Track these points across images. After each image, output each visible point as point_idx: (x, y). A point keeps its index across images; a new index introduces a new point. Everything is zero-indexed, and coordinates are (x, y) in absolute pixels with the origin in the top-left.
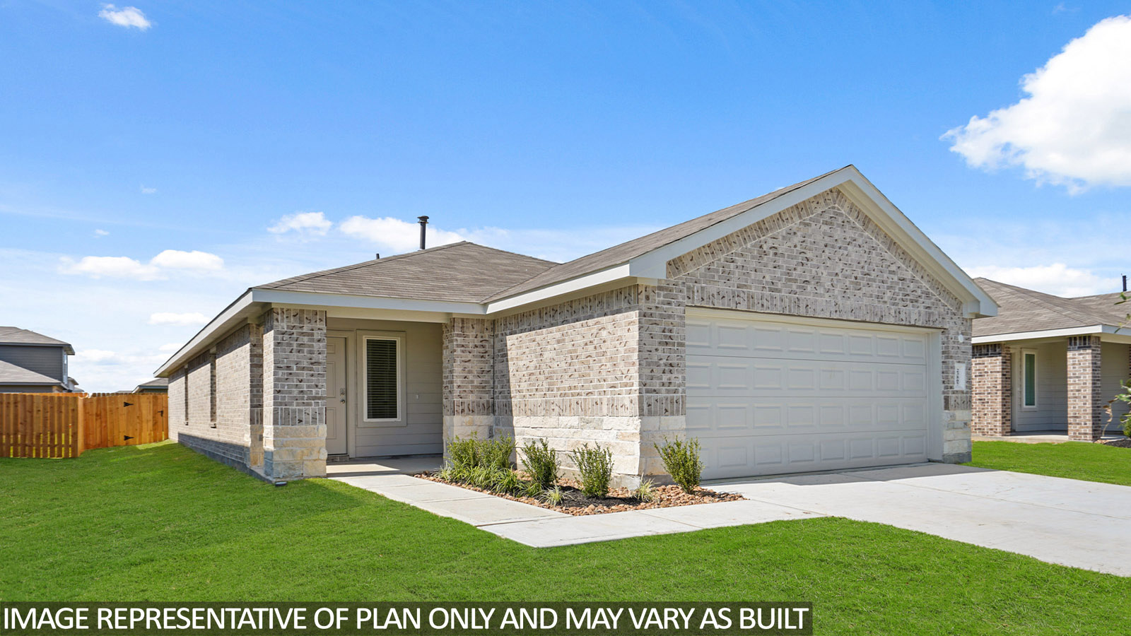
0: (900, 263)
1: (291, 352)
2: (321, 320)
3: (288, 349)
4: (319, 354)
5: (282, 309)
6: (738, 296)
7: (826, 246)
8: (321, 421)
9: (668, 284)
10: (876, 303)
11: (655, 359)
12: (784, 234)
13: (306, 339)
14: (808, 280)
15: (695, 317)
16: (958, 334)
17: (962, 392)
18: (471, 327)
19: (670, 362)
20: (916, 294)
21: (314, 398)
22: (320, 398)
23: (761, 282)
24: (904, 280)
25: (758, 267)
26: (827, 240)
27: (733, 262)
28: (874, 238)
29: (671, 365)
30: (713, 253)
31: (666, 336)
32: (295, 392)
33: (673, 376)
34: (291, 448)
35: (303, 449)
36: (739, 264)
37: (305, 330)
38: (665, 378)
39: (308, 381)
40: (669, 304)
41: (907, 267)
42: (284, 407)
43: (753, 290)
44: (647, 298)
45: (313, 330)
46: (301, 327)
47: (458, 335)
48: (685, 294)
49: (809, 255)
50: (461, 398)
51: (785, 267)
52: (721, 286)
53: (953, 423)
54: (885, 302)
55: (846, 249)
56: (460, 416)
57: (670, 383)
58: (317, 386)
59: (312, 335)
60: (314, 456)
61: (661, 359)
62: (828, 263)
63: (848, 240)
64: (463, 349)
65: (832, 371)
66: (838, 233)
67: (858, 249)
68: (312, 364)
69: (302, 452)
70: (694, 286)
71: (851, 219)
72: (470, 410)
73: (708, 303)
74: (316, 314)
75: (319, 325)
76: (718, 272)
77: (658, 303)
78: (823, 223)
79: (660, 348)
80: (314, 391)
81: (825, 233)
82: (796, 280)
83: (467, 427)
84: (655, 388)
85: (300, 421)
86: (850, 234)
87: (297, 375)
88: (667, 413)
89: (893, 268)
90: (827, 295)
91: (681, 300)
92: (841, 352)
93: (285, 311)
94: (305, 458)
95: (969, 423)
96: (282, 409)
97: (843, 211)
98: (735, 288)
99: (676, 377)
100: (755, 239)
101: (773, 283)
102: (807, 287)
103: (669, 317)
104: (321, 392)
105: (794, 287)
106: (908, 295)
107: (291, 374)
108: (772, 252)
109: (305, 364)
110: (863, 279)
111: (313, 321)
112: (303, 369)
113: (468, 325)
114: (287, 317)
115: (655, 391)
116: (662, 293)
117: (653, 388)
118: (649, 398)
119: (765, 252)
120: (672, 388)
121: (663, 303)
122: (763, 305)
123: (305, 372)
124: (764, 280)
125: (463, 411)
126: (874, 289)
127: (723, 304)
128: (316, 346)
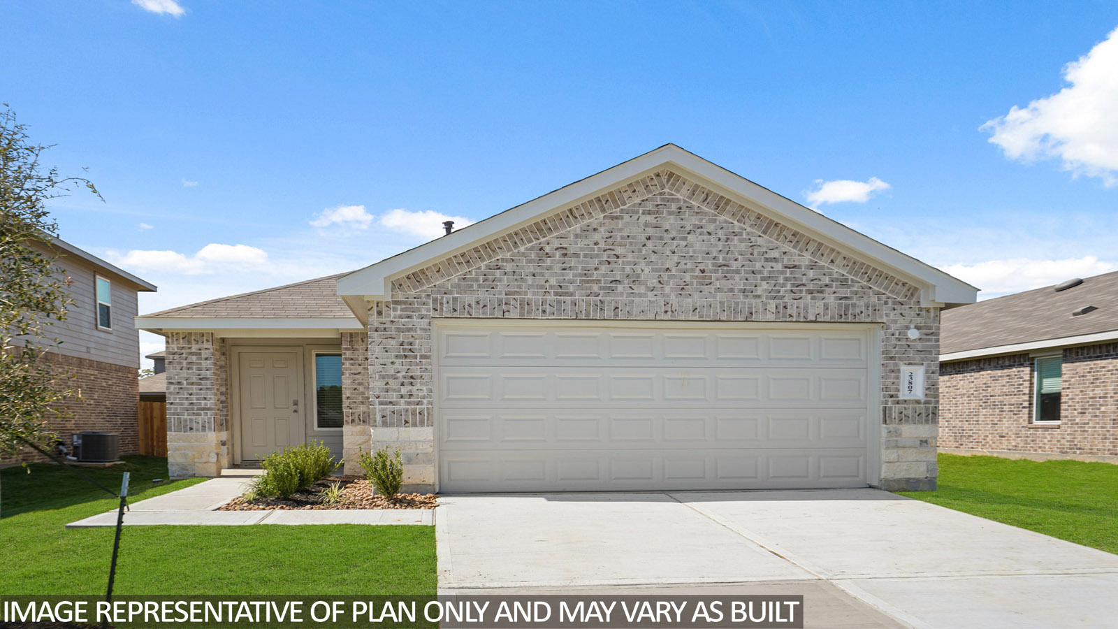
0: (787, 247)
1: (181, 369)
2: (207, 341)
3: (178, 367)
4: (207, 370)
5: (172, 333)
6: (506, 304)
7: (648, 239)
8: (210, 429)
9: (407, 298)
10: (741, 298)
11: (392, 372)
12: (578, 231)
13: (194, 358)
14: (618, 279)
15: (446, 328)
16: (908, 328)
17: (918, 402)
18: (360, 341)
19: (411, 374)
20: (820, 283)
21: (203, 409)
22: (208, 409)
23: (542, 287)
24: (795, 267)
25: (538, 270)
26: (650, 231)
27: (499, 269)
28: (735, 222)
29: (412, 377)
30: (468, 262)
31: (404, 350)
32: (186, 403)
33: (415, 388)
34: (183, 452)
35: (194, 453)
36: (507, 270)
37: (193, 350)
38: (404, 390)
39: (197, 394)
40: (409, 317)
41: (801, 250)
42: (176, 417)
43: (530, 296)
44: (380, 313)
45: (200, 350)
46: (190, 348)
47: (346, 349)
48: (431, 306)
49: (619, 251)
50: (351, 409)
51: (580, 268)
52: (482, 295)
53: (897, 441)
54: (759, 296)
55: (685, 239)
56: (350, 426)
57: (411, 395)
58: (205, 398)
59: (200, 354)
60: (204, 460)
61: (398, 372)
62: (653, 258)
63: (688, 228)
64: (352, 362)
65: (684, 379)
66: (670, 222)
67: (706, 237)
68: (200, 379)
69: (194, 455)
70: (442, 298)
71: (694, 203)
72: (360, 421)
73: (462, 313)
74: (203, 336)
75: (205, 345)
76: (477, 280)
77: (395, 318)
78: (643, 214)
79: (397, 361)
80: (203, 402)
81: (646, 225)
82: (600, 281)
83: (358, 437)
84: (391, 400)
85: (191, 429)
86: (691, 221)
87: (187, 389)
88: (407, 425)
89: (775, 254)
90: (650, 294)
91: (425, 313)
92: (650, 356)
93: (174, 334)
94: (196, 460)
95: (930, 440)
96: (174, 418)
97: (679, 196)
98: (504, 296)
99: (420, 389)
100: (530, 241)
101: (561, 287)
102: (617, 287)
103: (409, 330)
104: (209, 404)
105: (595, 288)
106: (803, 285)
107: (181, 388)
108: (558, 253)
109: (194, 380)
110: (716, 271)
111: (200, 342)
112: (192, 384)
113: (356, 339)
114: (177, 340)
115: (391, 402)
116: (399, 307)
117: (389, 400)
118: (383, 410)
119: (547, 254)
120: (412, 400)
121: (400, 317)
122: (544, 312)
123: (195, 387)
124: (547, 284)
125: (353, 421)
126: (738, 282)
127: (483, 314)
128: (204, 364)
